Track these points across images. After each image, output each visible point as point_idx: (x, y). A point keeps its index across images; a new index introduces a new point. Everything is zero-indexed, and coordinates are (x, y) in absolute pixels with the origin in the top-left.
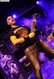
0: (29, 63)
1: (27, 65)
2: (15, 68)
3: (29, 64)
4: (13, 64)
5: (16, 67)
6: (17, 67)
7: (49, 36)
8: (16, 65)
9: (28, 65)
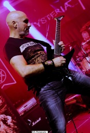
0: (40, 119)
1: (33, 124)
2: (9, 126)
3: (38, 121)
4: (6, 117)
5: (12, 124)
6: (14, 123)
7: (87, 56)
8: (12, 119)
9: (36, 123)
